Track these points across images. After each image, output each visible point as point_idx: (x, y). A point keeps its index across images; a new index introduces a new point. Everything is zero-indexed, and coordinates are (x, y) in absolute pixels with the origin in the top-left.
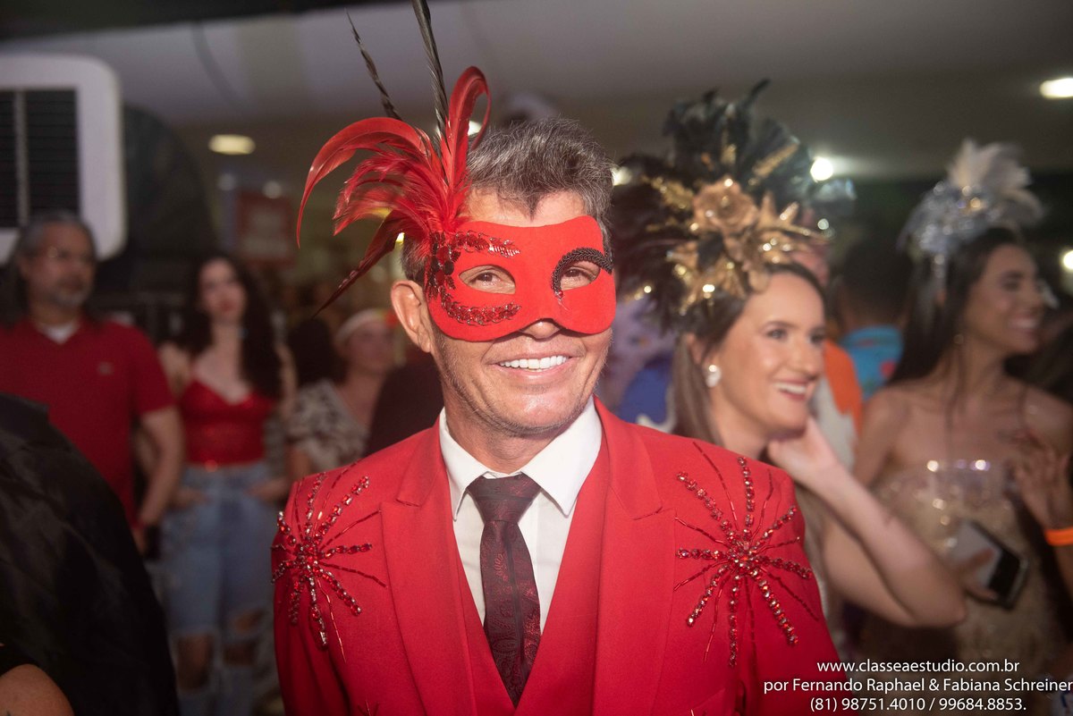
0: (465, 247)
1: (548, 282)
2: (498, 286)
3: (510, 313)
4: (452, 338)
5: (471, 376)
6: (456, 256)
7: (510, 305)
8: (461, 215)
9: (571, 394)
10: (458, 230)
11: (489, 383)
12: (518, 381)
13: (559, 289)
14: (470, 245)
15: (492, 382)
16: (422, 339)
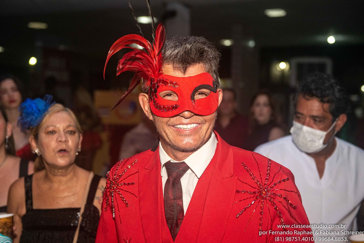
0: (161, 84)
1: (189, 97)
2: (173, 98)
3: (176, 108)
4: (156, 116)
5: (163, 130)
6: (158, 86)
7: (176, 105)
8: (160, 72)
9: (200, 137)
10: (159, 77)
11: (169, 132)
12: (180, 132)
13: (194, 100)
14: (162, 83)
15: (171, 133)
16: (149, 115)
